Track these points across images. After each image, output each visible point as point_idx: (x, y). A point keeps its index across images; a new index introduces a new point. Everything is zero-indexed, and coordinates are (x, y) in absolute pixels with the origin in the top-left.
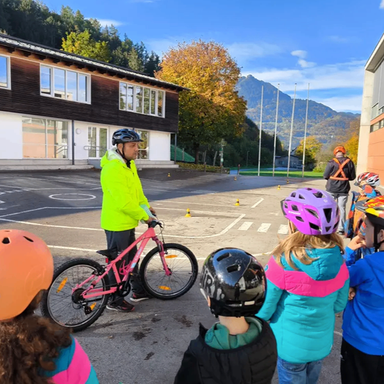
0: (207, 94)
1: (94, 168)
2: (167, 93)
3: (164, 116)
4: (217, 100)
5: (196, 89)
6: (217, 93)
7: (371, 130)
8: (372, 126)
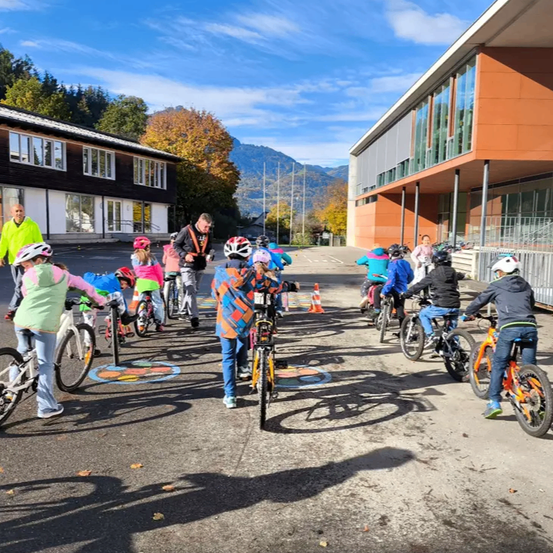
0: (204, 165)
2: (168, 165)
3: (165, 188)
4: (216, 171)
5: (192, 159)
6: (214, 164)
8: (357, 201)
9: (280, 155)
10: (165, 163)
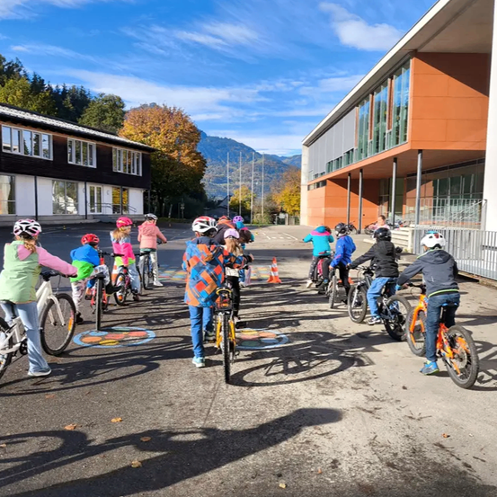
0: (175, 155)
1: (100, 222)
2: (143, 154)
3: (141, 175)
5: (164, 149)
6: (184, 154)
7: (309, 189)
8: (309, 186)
9: (242, 146)
10: (140, 153)
